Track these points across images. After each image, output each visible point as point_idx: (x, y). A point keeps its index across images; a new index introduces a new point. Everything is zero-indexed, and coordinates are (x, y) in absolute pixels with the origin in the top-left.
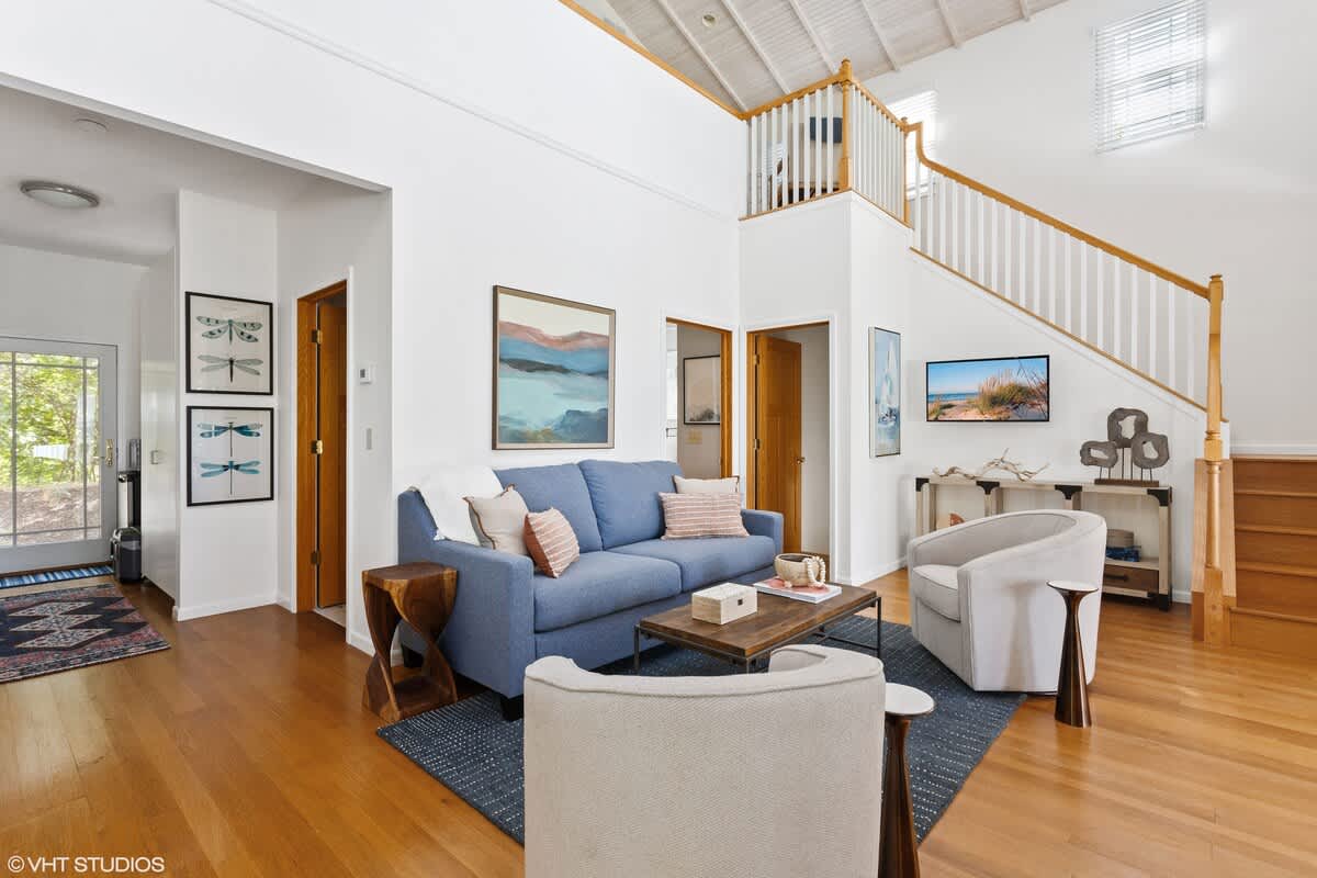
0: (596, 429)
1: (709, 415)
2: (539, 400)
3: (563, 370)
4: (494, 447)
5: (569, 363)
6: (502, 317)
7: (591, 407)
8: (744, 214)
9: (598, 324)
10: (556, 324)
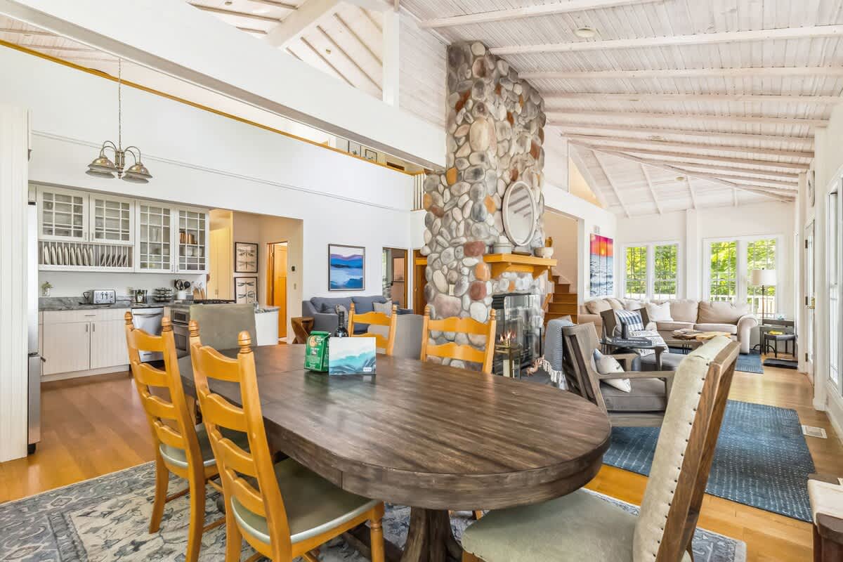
0: (358, 284)
1: (401, 278)
2: (342, 276)
3: (348, 267)
4: (329, 290)
5: (349, 265)
6: (331, 253)
7: (358, 278)
8: (413, 209)
9: (360, 252)
10: (346, 253)
